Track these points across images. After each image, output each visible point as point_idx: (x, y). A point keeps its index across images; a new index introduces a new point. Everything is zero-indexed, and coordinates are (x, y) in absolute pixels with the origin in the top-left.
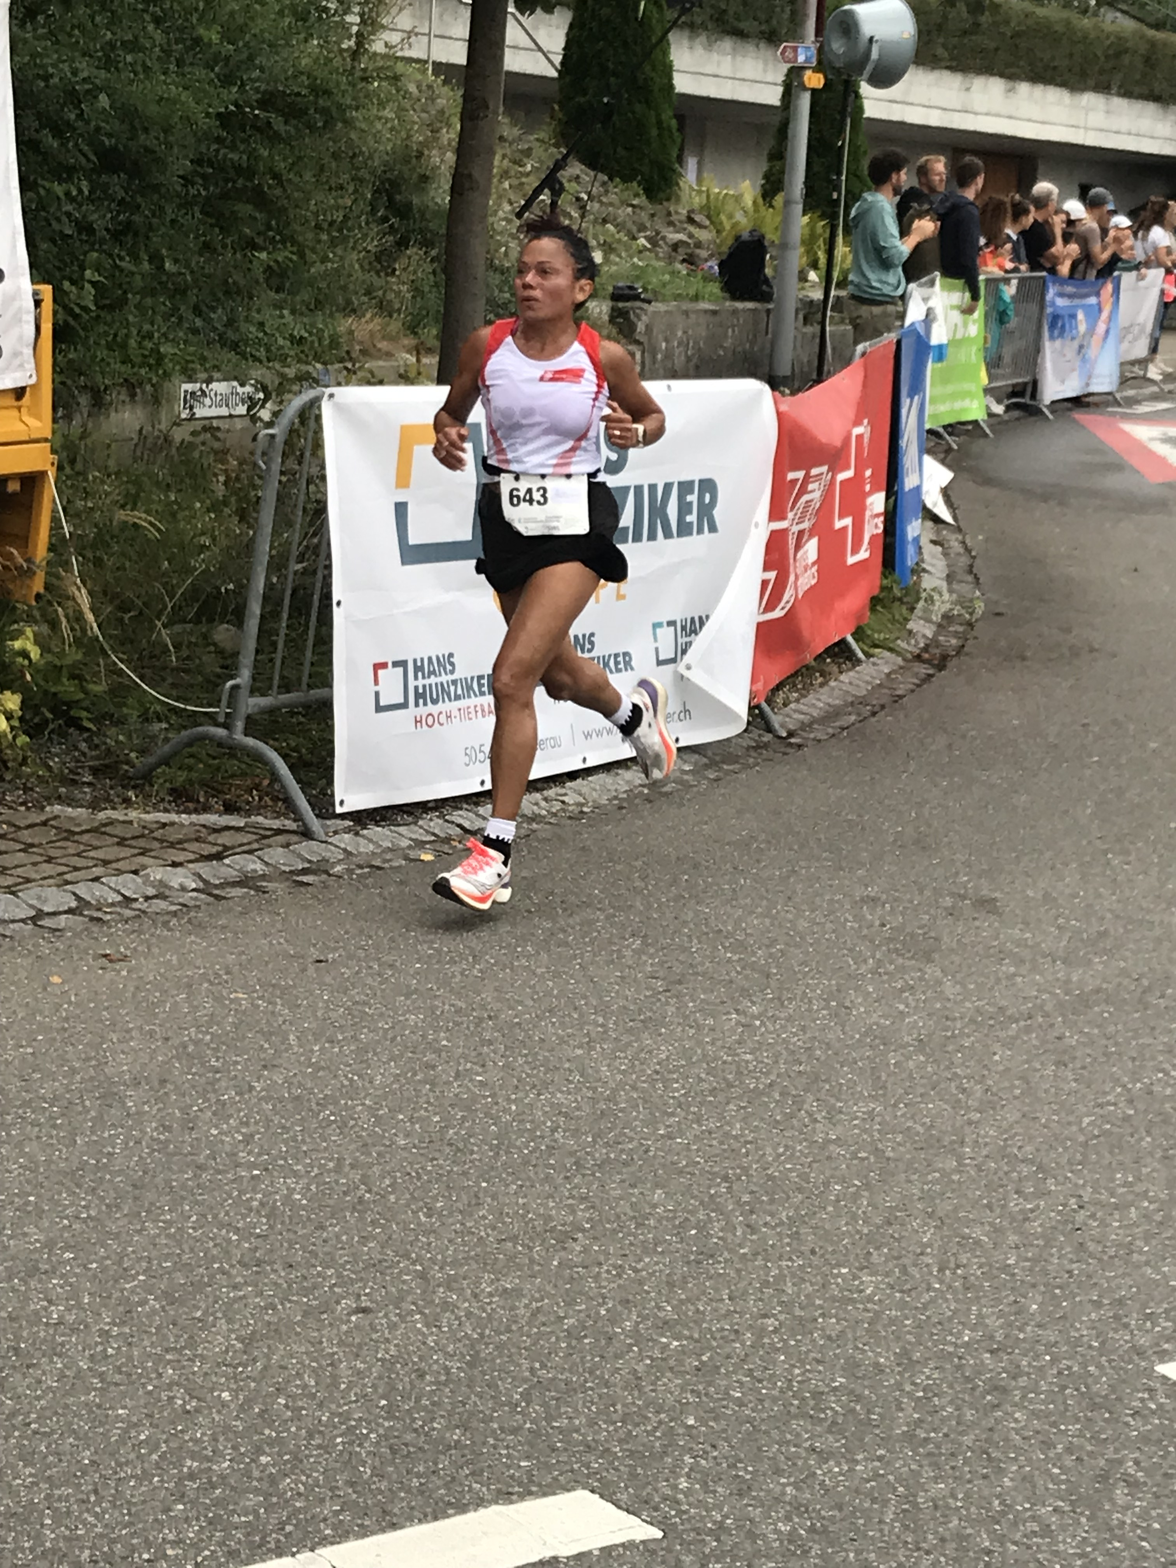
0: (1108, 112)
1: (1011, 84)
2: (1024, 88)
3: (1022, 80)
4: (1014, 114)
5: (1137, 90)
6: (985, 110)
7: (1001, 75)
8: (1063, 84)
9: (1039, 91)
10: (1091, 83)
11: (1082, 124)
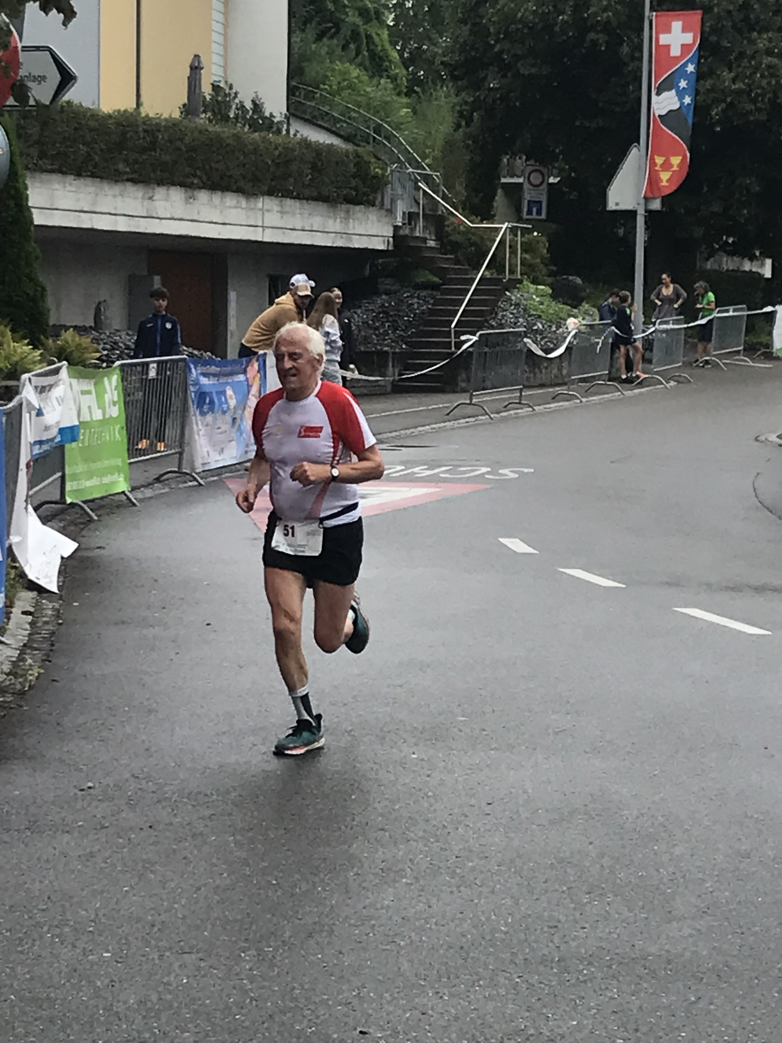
0: (282, 213)
1: (190, 192)
2: (203, 196)
3: (200, 188)
4: (195, 218)
5: (307, 192)
6: (169, 216)
7: (182, 185)
8: (239, 191)
9: (217, 197)
10: (266, 188)
11: (260, 224)
